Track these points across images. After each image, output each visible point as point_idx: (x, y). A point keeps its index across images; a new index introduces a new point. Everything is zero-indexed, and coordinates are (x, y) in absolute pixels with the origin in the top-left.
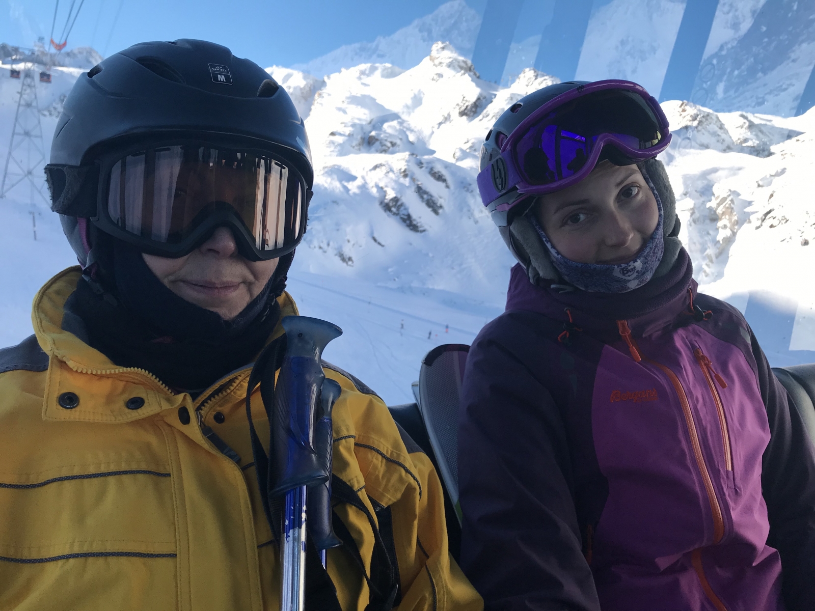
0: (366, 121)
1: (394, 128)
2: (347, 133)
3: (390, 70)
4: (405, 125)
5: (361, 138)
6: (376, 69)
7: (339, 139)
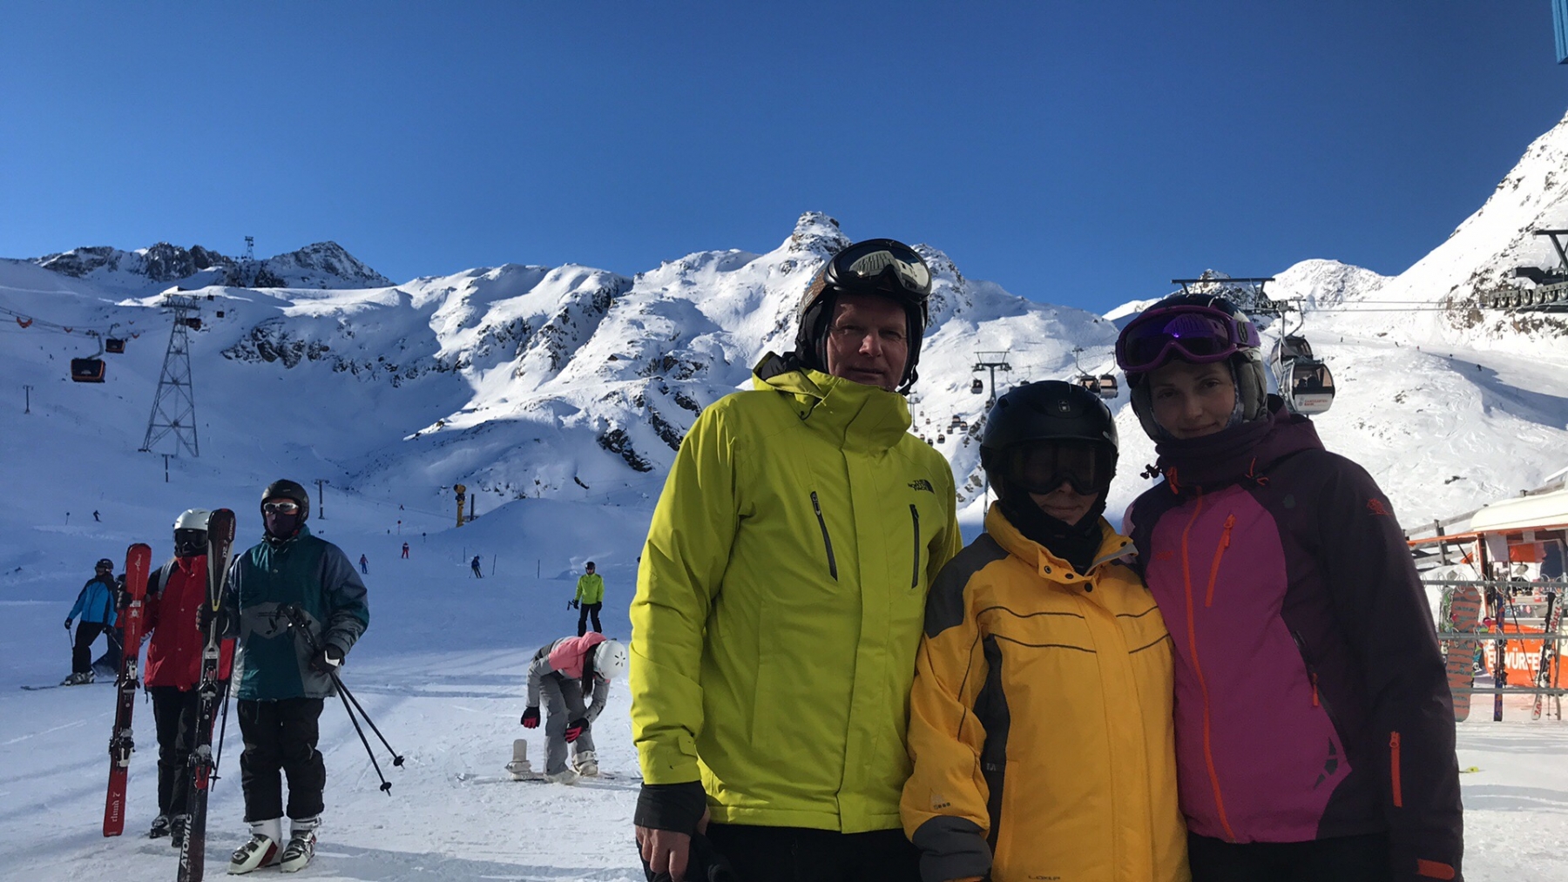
0: (667, 336)
1: (707, 344)
2: (633, 357)
3: (733, 259)
4: (724, 338)
5: (654, 361)
6: (711, 258)
7: (619, 364)
